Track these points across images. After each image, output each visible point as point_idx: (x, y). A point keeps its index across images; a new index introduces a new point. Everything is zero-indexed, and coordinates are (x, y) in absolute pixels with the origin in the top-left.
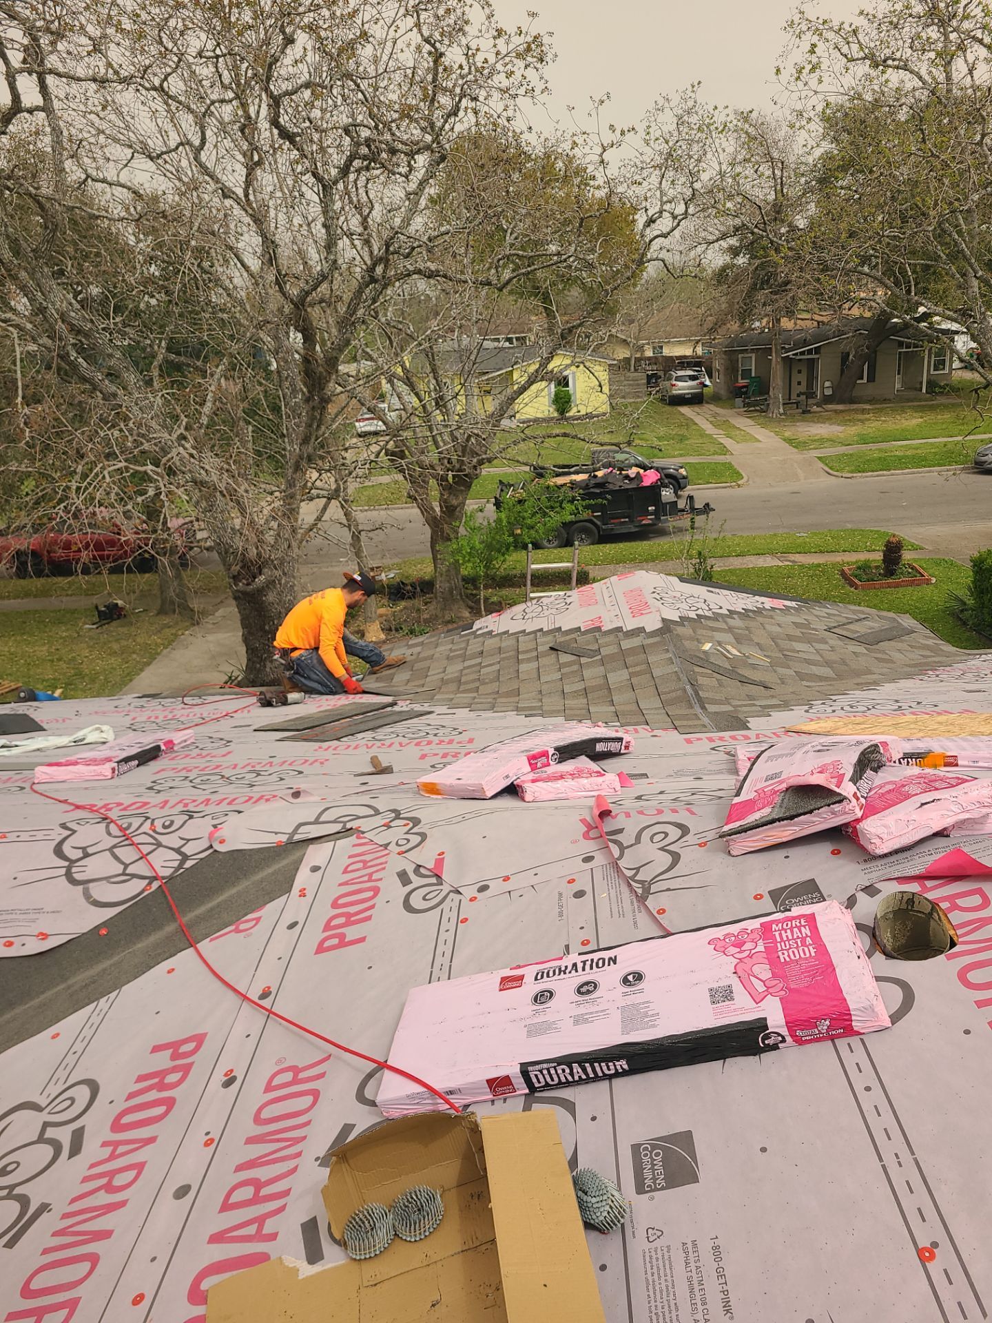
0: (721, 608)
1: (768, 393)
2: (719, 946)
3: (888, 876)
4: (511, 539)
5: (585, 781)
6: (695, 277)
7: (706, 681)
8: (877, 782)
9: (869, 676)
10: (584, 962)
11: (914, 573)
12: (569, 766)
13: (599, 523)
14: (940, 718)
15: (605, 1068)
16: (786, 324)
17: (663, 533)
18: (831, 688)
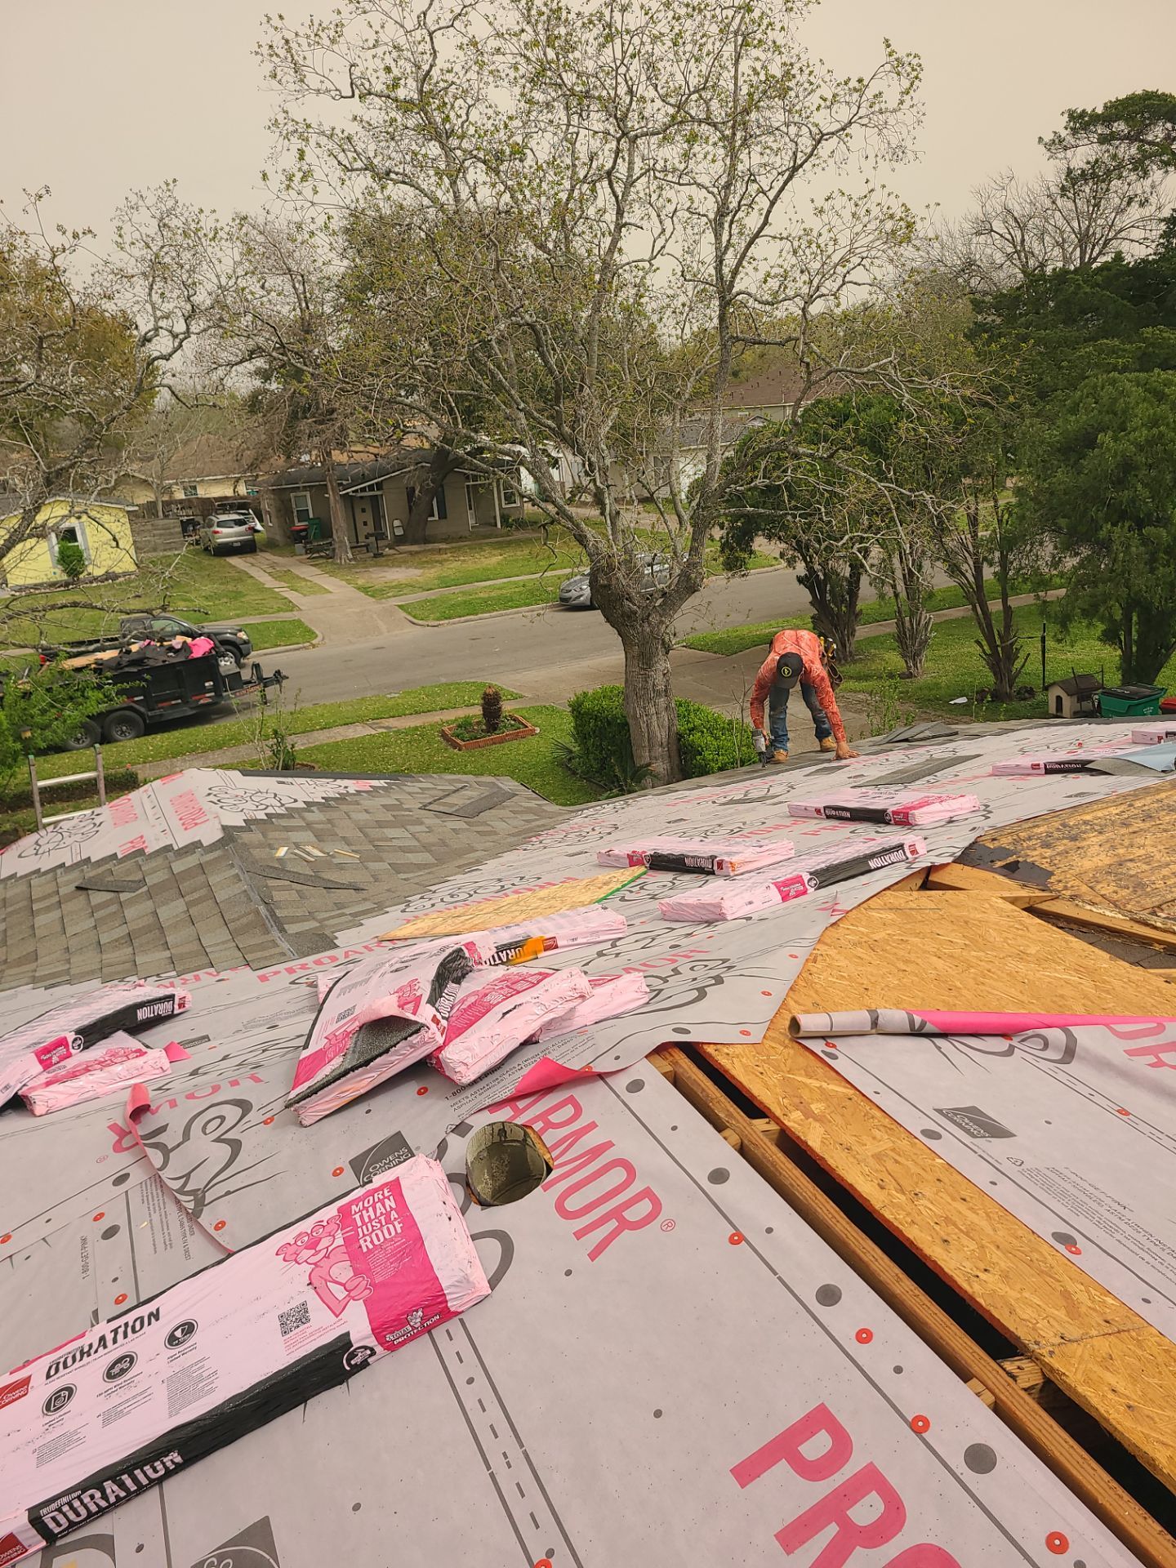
0: (296, 801)
1: (331, 536)
2: (288, 1254)
3: (480, 1107)
4: (18, 746)
5: (118, 1068)
6: (214, 406)
7: (284, 895)
8: (460, 995)
9: (471, 855)
10: (115, 1331)
11: (518, 725)
12: (99, 1051)
13: (142, 710)
14: (543, 893)
15: (150, 1472)
16: (338, 456)
17: (228, 712)
18: (431, 876)
